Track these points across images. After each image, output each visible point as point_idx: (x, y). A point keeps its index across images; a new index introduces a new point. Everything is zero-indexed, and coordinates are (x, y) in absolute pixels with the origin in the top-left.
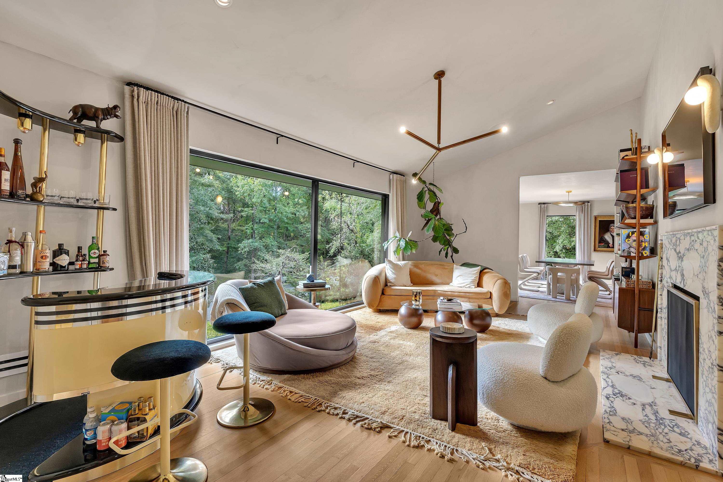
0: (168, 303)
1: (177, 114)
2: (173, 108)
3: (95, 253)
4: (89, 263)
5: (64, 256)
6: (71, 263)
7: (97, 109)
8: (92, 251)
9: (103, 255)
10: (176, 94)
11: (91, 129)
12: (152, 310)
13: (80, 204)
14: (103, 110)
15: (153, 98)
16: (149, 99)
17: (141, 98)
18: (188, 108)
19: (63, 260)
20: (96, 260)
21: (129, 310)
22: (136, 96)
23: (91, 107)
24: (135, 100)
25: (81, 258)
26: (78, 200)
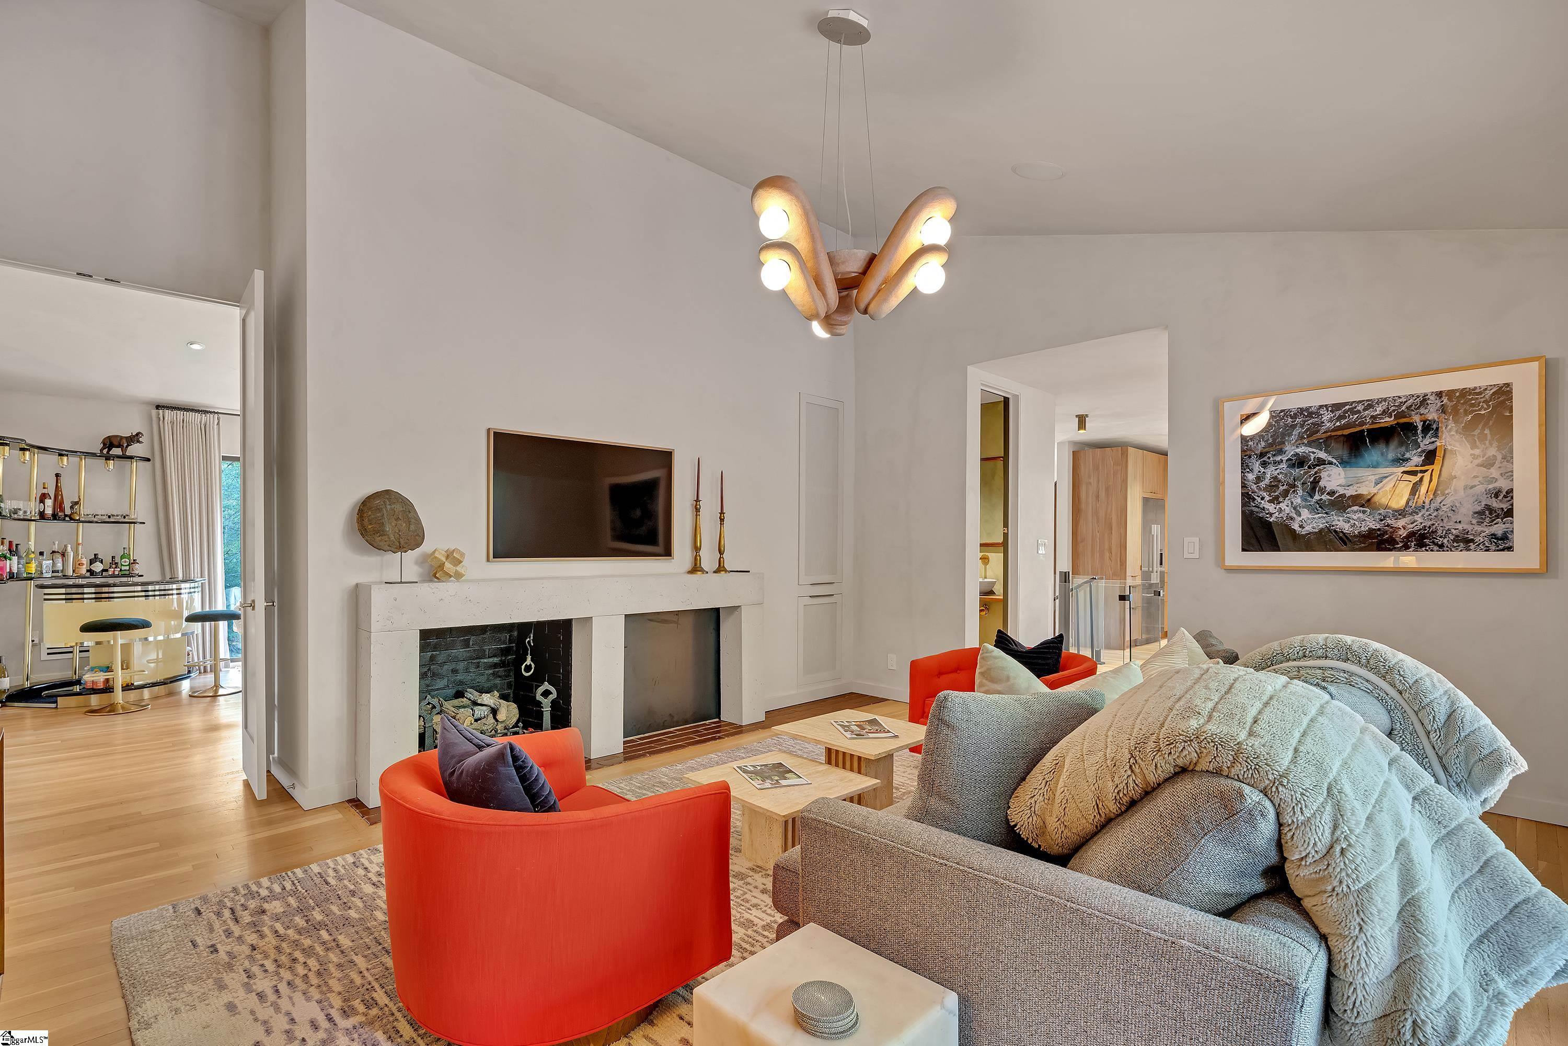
0: (151, 593)
1: (205, 429)
2: (201, 422)
3: (125, 562)
4: (121, 570)
5: (98, 564)
6: (104, 570)
7: (122, 438)
8: (123, 560)
9: (132, 563)
10: (207, 407)
11: (119, 457)
12: (134, 597)
13: (112, 520)
14: (126, 438)
15: (178, 417)
16: (175, 419)
17: (166, 419)
18: (218, 419)
19: (98, 567)
20: (127, 568)
21: (115, 595)
22: (162, 418)
23: (117, 436)
24: (161, 422)
25: (114, 566)
26: (109, 517)
